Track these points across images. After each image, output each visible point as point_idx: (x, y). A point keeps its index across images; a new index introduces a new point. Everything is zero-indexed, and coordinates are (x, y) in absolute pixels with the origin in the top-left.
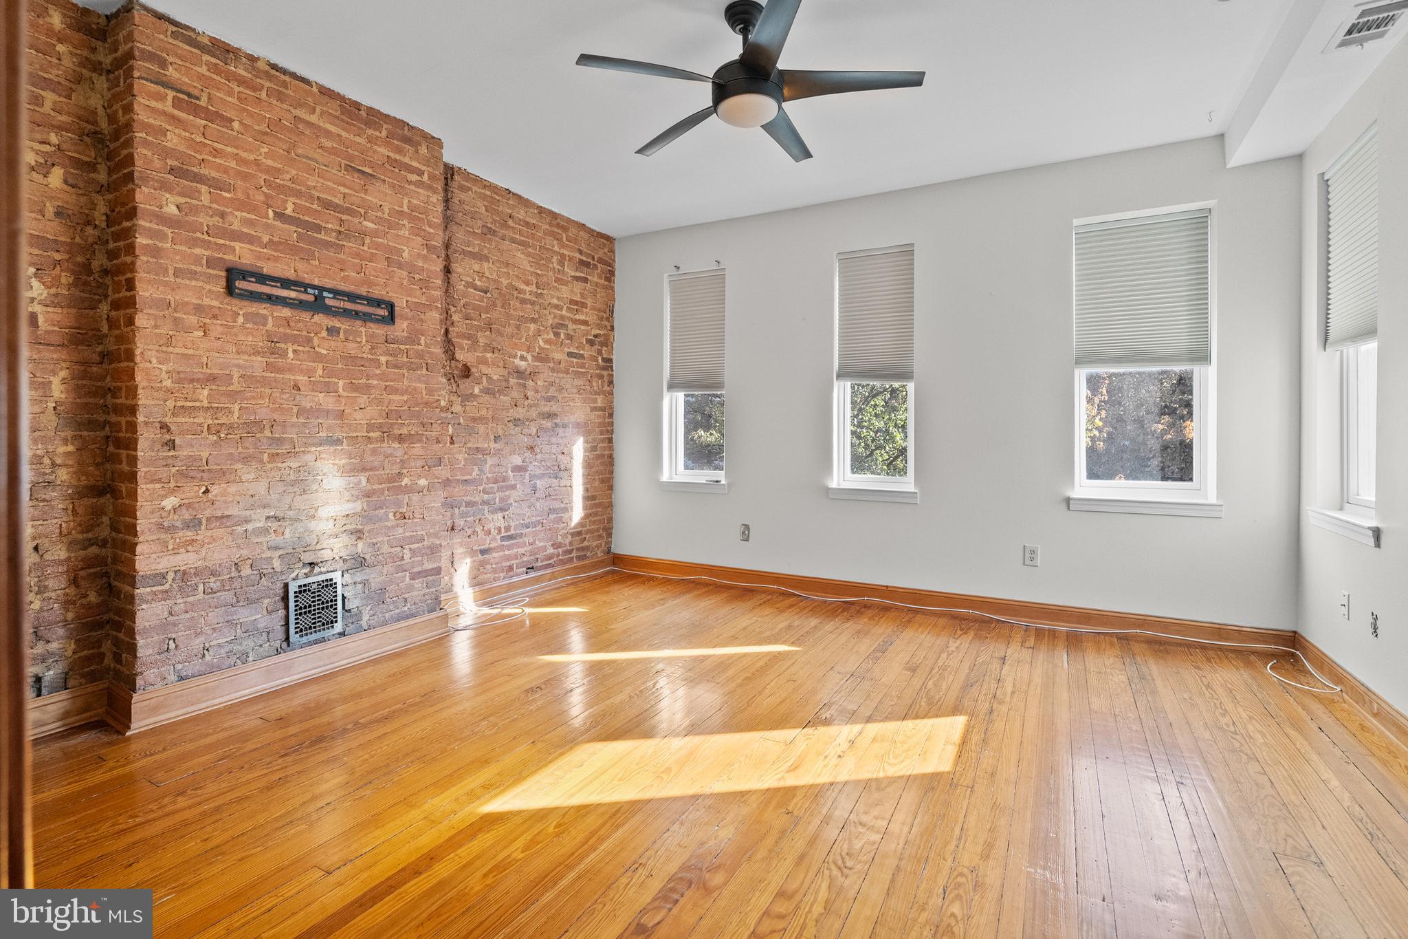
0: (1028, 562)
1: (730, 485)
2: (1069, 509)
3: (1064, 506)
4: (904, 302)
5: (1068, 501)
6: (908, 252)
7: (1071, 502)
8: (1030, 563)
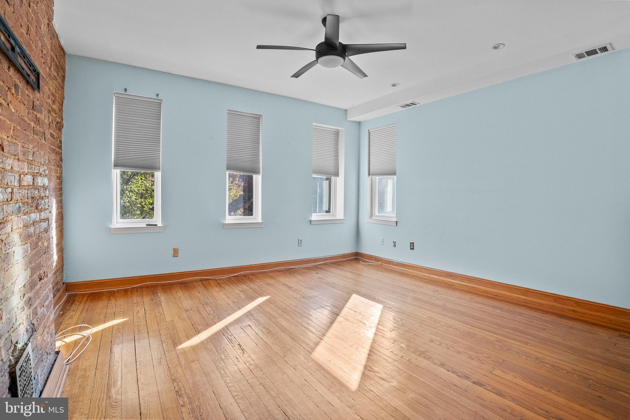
0: (300, 245)
1: (164, 227)
2: (311, 224)
3: (309, 223)
4: (255, 139)
5: (311, 221)
6: (258, 118)
7: (312, 222)
8: (301, 245)
